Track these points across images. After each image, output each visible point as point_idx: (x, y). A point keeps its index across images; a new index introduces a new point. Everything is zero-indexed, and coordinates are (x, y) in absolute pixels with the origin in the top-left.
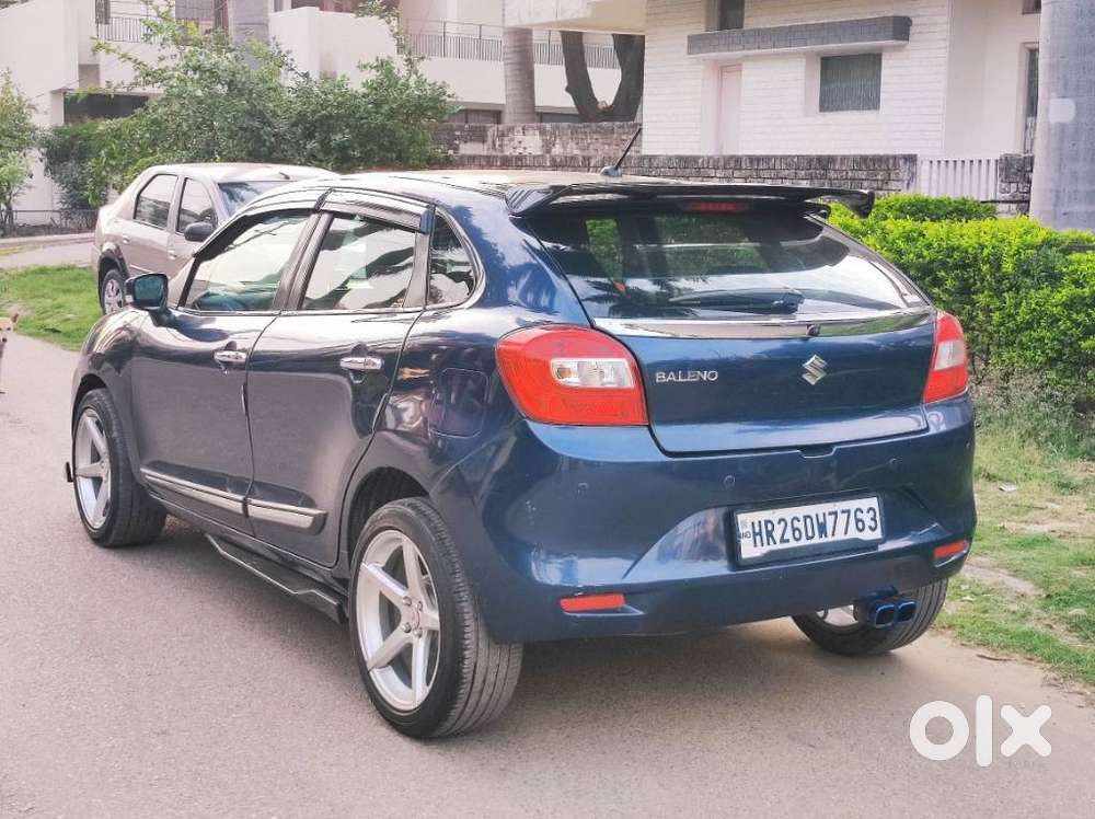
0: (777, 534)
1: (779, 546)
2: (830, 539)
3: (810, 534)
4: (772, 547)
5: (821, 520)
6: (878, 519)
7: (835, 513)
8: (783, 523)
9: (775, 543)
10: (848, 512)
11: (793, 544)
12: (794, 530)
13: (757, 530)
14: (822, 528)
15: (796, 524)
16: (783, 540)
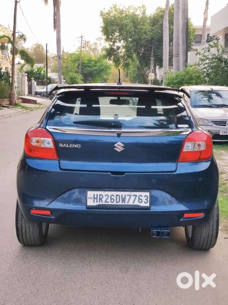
0: (104, 200)
1: (104, 203)
2: (126, 203)
3: (118, 201)
4: (101, 203)
5: (124, 197)
6: (149, 199)
7: (130, 196)
8: (107, 196)
9: (102, 202)
10: (136, 196)
11: (110, 203)
12: (111, 199)
13: (96, 197)
14: (124, 200)
15: (112, 197)
16: (106, 202)
